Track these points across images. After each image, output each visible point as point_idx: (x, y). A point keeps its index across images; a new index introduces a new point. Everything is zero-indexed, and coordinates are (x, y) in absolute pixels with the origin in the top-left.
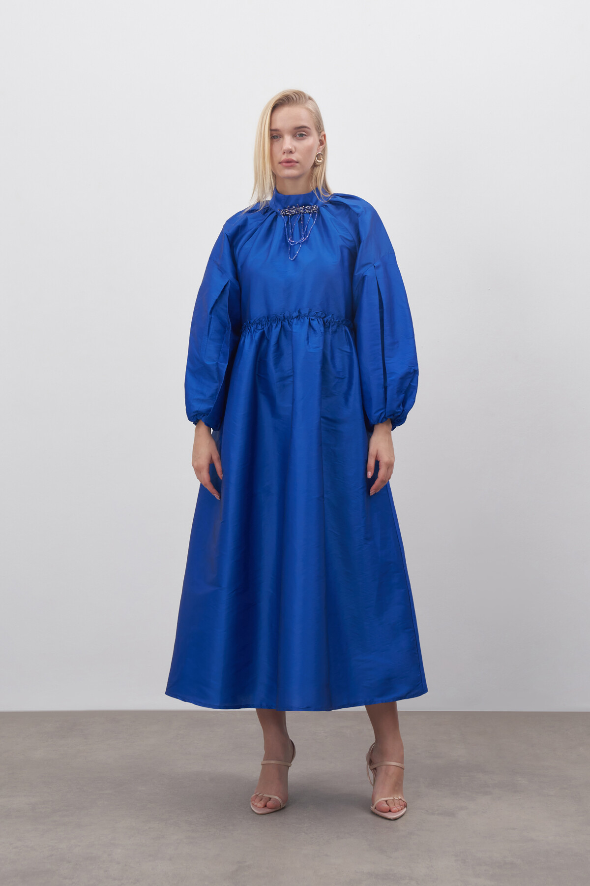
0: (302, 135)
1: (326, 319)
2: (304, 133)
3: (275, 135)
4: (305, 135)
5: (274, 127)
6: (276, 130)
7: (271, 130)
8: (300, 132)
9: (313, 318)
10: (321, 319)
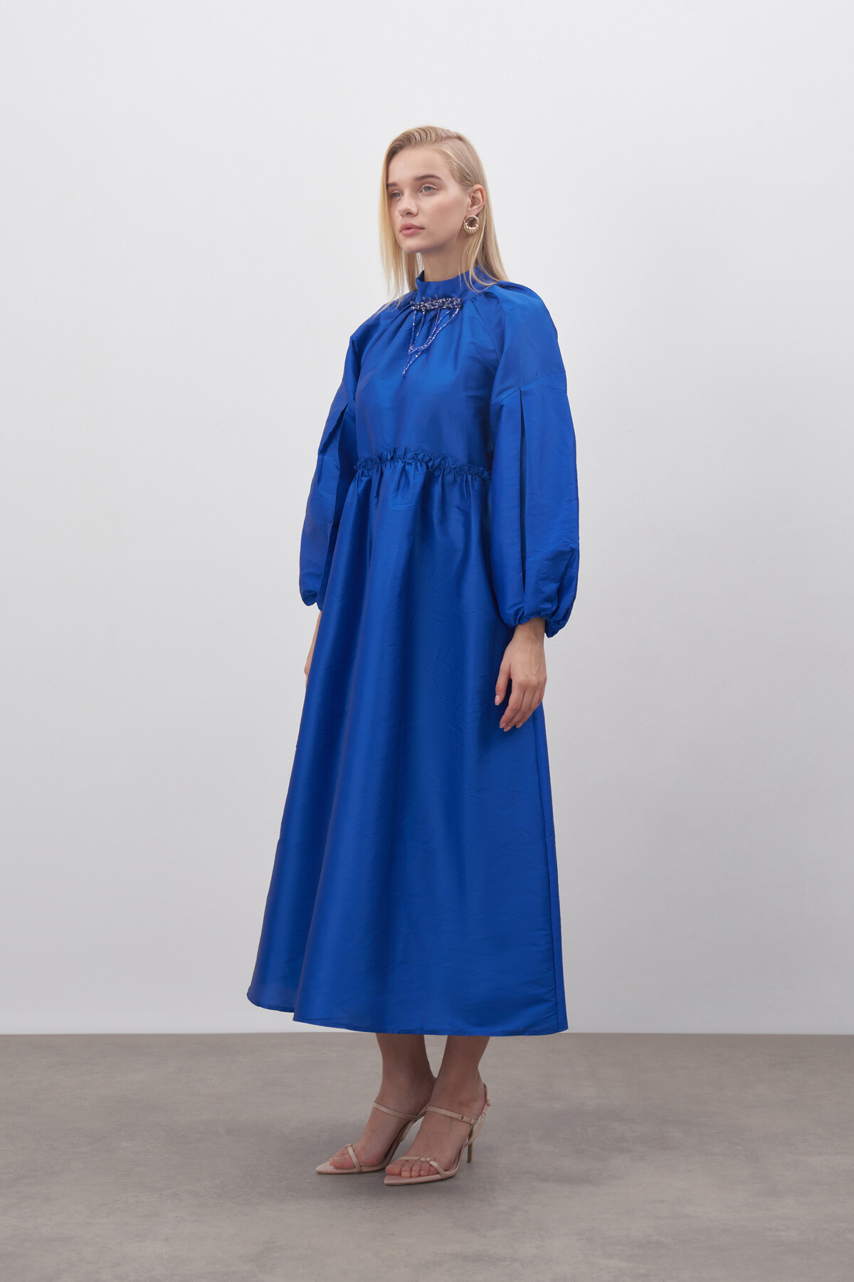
0: (429, 188)
1: (430, 464)
2: (432, 186)
3: (392, 193)
4: (434, 189)
5: (391, 181)
6: (394, 184)
7: (388, 185)
8: (426, 184)
9: (411, 461)
10: (424, 465)
